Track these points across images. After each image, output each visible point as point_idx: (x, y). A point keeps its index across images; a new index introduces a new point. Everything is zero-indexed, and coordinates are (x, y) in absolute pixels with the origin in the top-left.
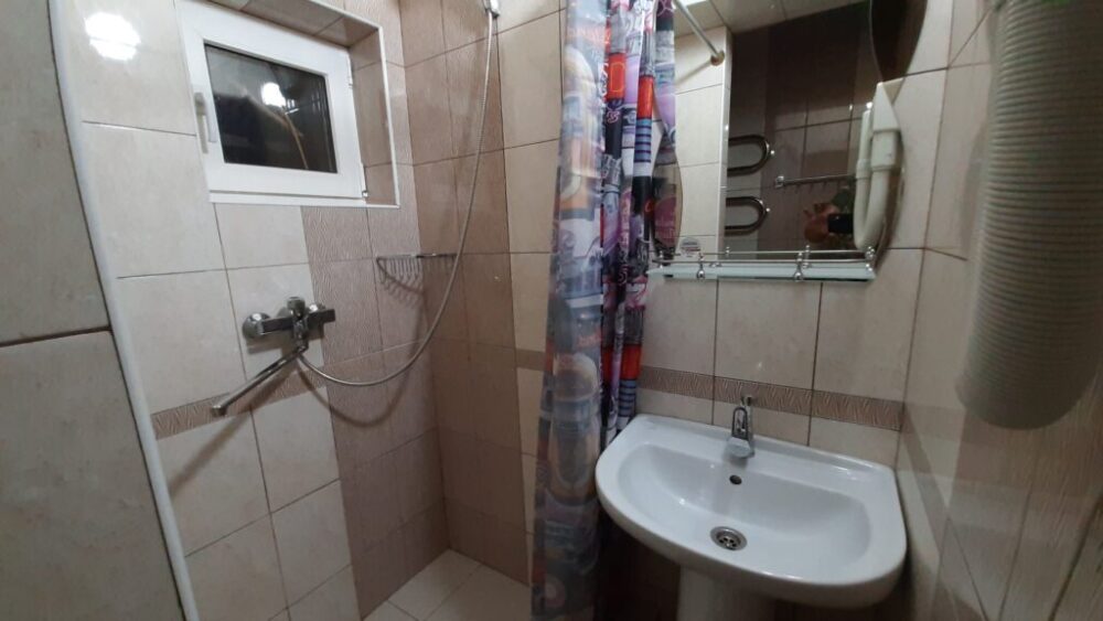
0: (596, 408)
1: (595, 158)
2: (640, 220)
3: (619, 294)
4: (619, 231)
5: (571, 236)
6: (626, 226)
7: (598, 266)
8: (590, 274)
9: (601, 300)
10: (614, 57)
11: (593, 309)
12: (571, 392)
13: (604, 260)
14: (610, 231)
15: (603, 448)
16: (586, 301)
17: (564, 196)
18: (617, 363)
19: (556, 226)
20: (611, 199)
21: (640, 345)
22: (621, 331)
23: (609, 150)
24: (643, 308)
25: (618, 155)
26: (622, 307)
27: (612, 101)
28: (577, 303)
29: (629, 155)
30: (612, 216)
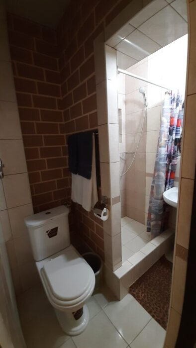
0: (164, 183)
1: (167, 136)
2: (176, 147)
3: (170, 161)
4: (171, 150)
5: (161, 151)
6: (173, 148)
8: (164, 157)
9: (166, 162)
10: (172, 118)
11: (164, 164)
12: (159, 179)
13: (167, 155)
14: (169, 149)
15: (165, 191)
16: (163, 162)
17: (160, 143)
18: (169, 174)
19: (158, 149)
20: (170, 144)
21: (175, 172)
22: (170, 168)
23: (170, 134)
24: (176, 165)
25: (172, 135)
26: (171, 164)
27: (171, 125)
28: (161, 163)
29: (174, 135)
30: (170, 147)
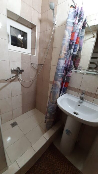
0: (59, 90)
1: (67, 50)
2: (72, 62)
3: (66, 73)
4: (68, 63)
5: (60, 62)
7: (64, 68)
8: (62, 69)
9: (63, 74)
10: (73, 33)
11: (62, 75)
12: (56, 87)
13: (65, 67)
14: (67, 63)
15: (59, 97)
16: (61, 73)
17: (60, 56)
18: (64, 84)
19: (58, 61)
20: (68, 57)
21: (68, 82)
22: (65, 79)
23: (69, 49)
24: (70, 76)
25: (71, 50)
26: (66, 75)
27: (71, 40)
28: (59, 73)
29: (72, 50)
30: (68, 60)
